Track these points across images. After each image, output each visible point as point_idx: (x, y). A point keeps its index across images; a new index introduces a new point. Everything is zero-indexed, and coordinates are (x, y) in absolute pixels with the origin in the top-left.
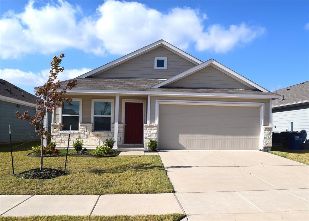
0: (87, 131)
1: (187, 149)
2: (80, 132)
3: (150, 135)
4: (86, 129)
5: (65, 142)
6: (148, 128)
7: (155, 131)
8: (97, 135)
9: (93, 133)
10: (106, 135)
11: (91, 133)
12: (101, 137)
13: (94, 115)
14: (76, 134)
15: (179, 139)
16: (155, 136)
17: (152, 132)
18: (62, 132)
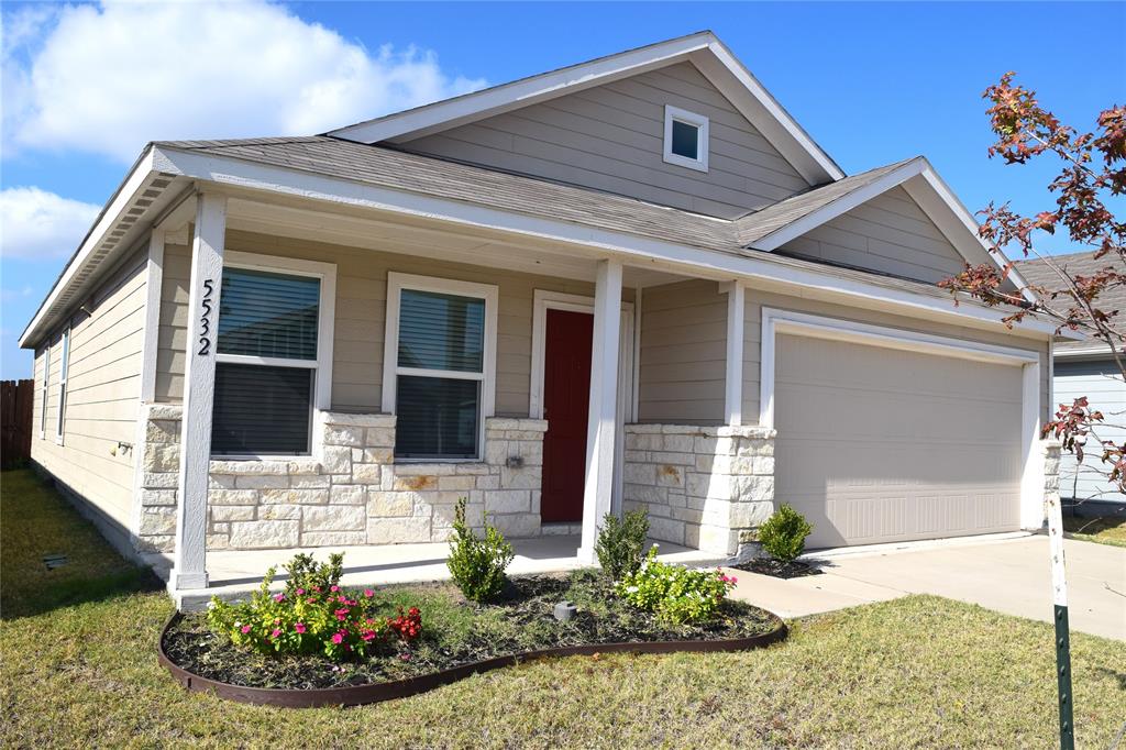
0: (363, 462)
1: (849, 541)
2: (326, 468)
3: (749, 483)
4: (363, 447)
5: (235, 527)
6: (741, 450)
7: (768, 465)
8: (420, 484)
9: (400, 469)
10: (463, 482)
11: (387, 472)
12: (440, 496)
13: (400, 364)
14: (306, 476)
15: (829, 496)
16: (769, 490)
17: (756, 470)
18: (217, 465)
